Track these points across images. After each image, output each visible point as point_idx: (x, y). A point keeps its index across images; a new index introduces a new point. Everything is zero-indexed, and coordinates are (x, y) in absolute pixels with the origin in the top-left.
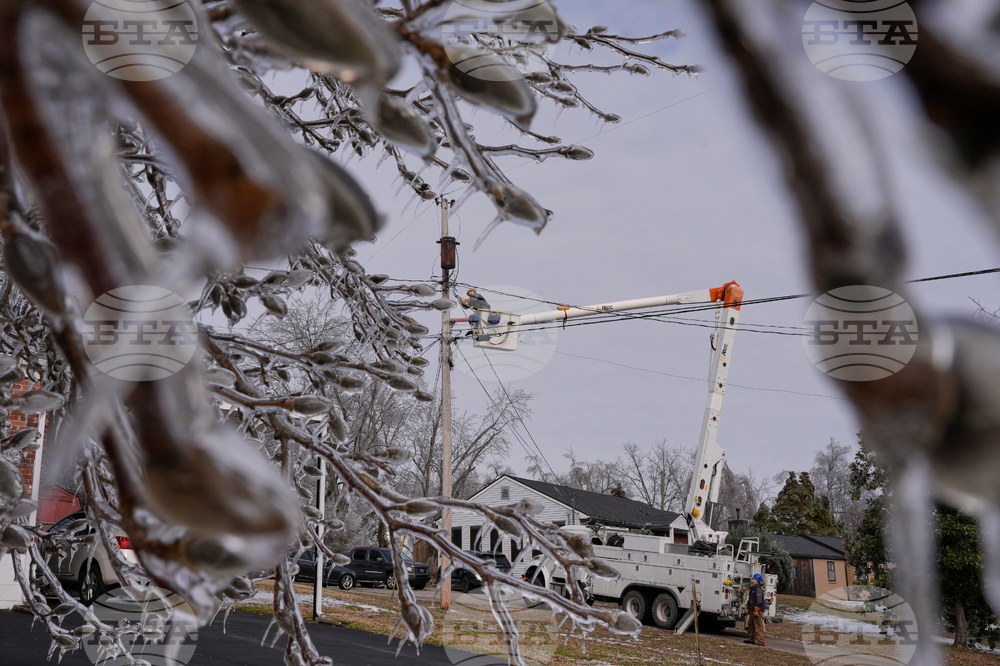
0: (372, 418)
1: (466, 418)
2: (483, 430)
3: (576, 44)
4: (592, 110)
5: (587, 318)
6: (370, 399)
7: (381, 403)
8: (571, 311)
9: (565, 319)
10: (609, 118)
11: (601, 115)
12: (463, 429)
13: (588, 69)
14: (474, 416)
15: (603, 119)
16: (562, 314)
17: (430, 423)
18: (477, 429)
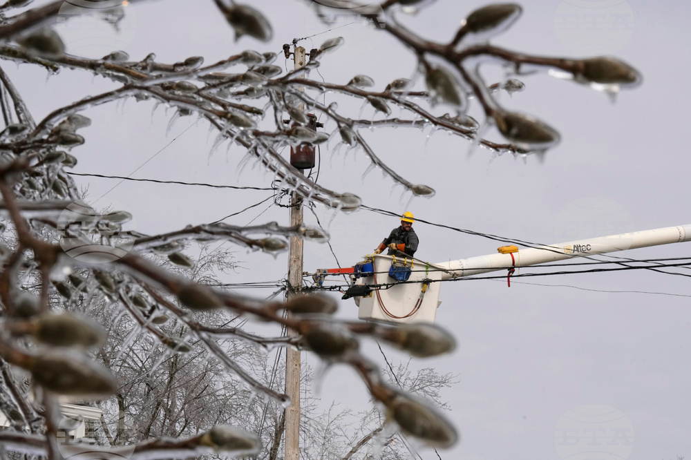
0: (169, 412)
1: (333, 416)
2: (361, 437)
3: (370, 105)
4: (397, 178)
5: (557, 265)
6: (166, 378)
7: (186, 385)
8: (523, 255)
9: (511, 269)
10: (419, 191)
11: (408, 186)
12: (328, 435)
13: (391, 124)
14: (345, 413)
15: (410, 193)
16: (506, 259)
17: (269, 422)
18: (351, 434)
